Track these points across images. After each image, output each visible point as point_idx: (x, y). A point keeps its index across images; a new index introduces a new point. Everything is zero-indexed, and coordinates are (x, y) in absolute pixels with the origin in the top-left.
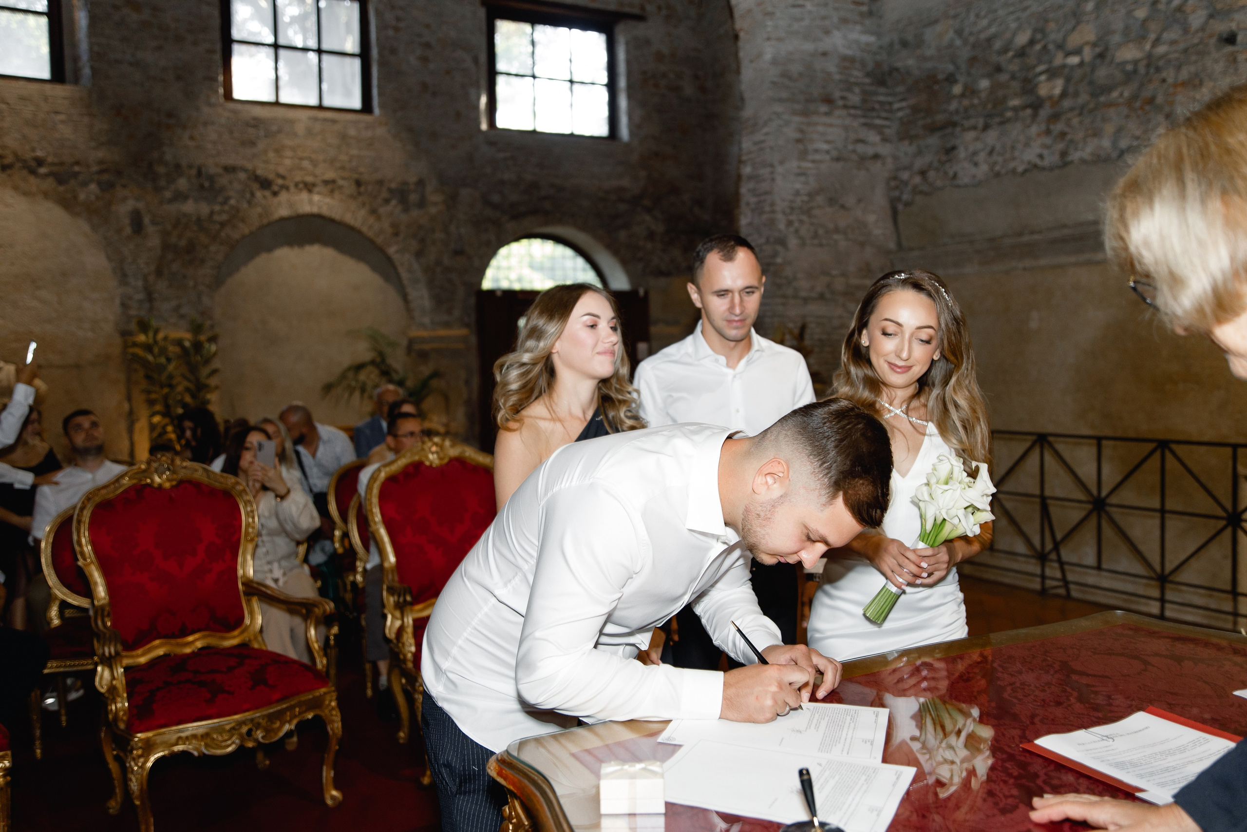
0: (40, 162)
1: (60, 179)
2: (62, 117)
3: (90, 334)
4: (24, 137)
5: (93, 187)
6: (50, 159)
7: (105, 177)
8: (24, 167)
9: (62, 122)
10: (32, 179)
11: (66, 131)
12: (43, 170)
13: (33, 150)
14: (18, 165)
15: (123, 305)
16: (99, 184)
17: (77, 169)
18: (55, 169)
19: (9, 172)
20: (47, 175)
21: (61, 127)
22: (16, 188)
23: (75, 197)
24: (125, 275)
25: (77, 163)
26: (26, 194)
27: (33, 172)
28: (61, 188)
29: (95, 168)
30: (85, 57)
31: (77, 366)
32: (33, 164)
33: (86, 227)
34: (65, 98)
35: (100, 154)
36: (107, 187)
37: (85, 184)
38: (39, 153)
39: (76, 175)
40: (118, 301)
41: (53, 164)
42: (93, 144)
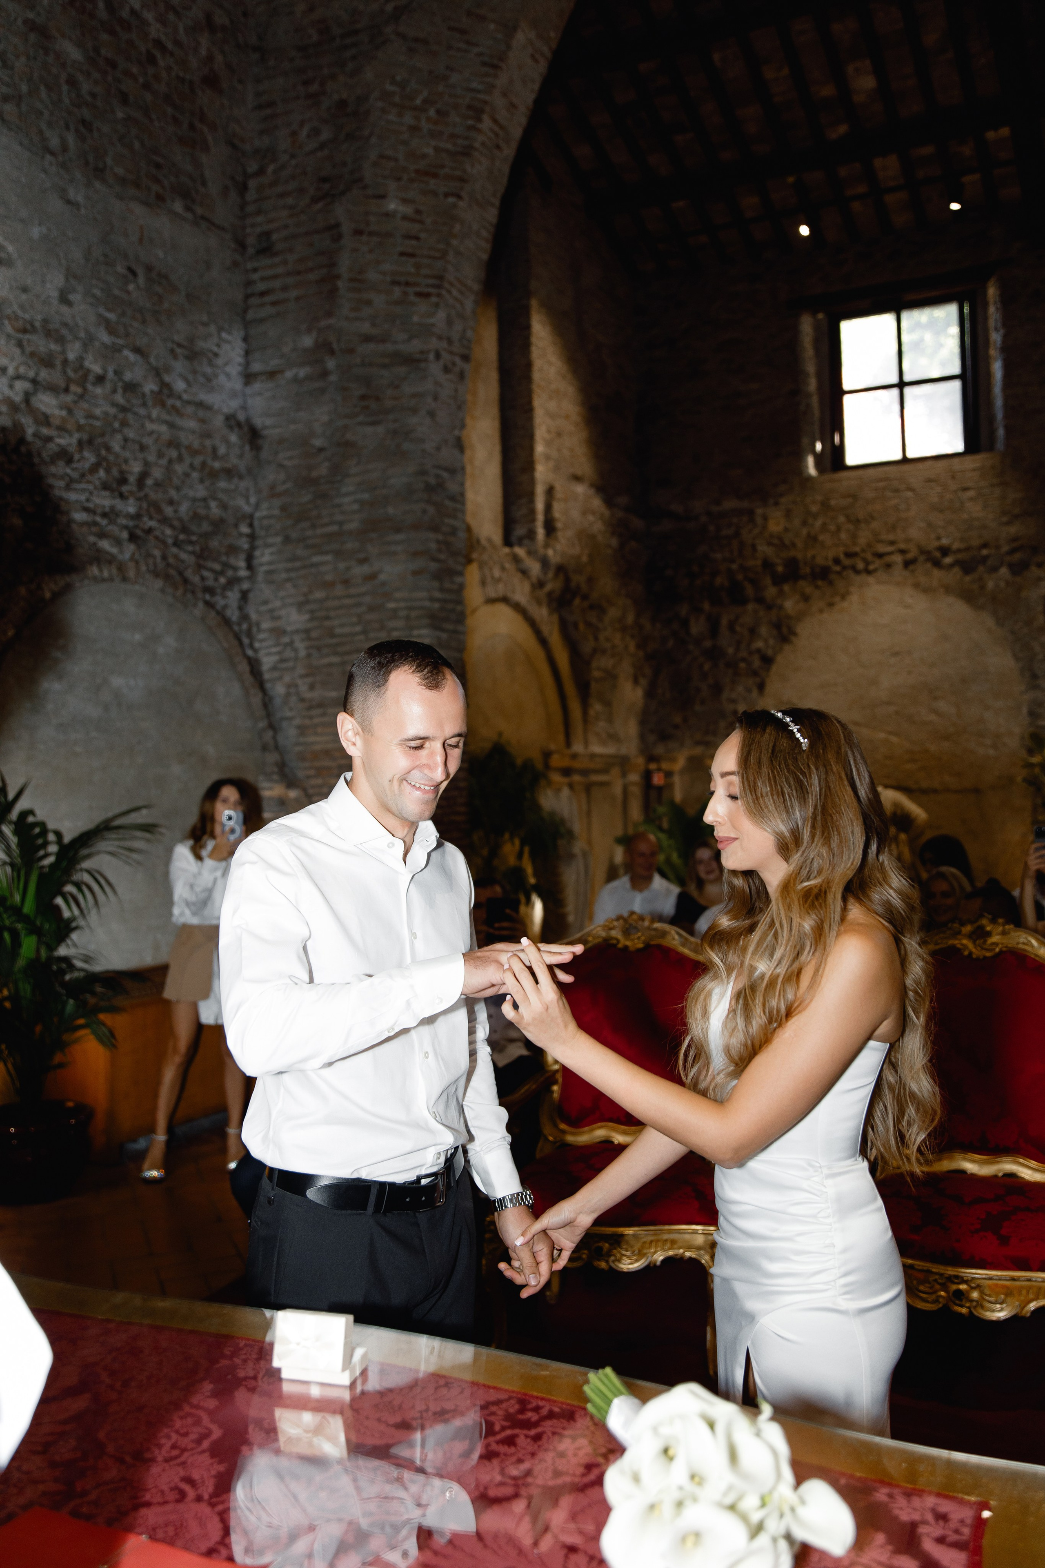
0: (945, 551)
1: (967, 567)
2: (971, 493)
3: (991, 752)
4: (930, 525)
5: (1004, 571)
6: (956, 546)
7: (1017, 556)
8: (927, 560)
9: (971, 499)
10: (936, 573)
11: (975, 510)
12: (948, 560)
13: (939, 538)
14: (922, 558)
15: (1032, 714)
16: (1011, 566)
17: (985, 552)
18: (960, 556)
19: (912, 567)
20: (952, 566)
21: (968, 505)
22: (916, 586)
23: (982, 588)
24: (1035, 676)
25: (985, 546)
26: (927, 590)
27: (937, 564)
28: (968, 578)
29: (1005, 548)
30: (999, 414)
31: (977, 791)
32: (938, 554)
33: (990, 622)
34: (974, 470)
35: (1013, 530)
36: (1018, 569)
37: (995, 569)
38: (944, 541)
39: (985, 559)
40: (1025, 710)
41: (959, 551)
42: (1004, 519)
